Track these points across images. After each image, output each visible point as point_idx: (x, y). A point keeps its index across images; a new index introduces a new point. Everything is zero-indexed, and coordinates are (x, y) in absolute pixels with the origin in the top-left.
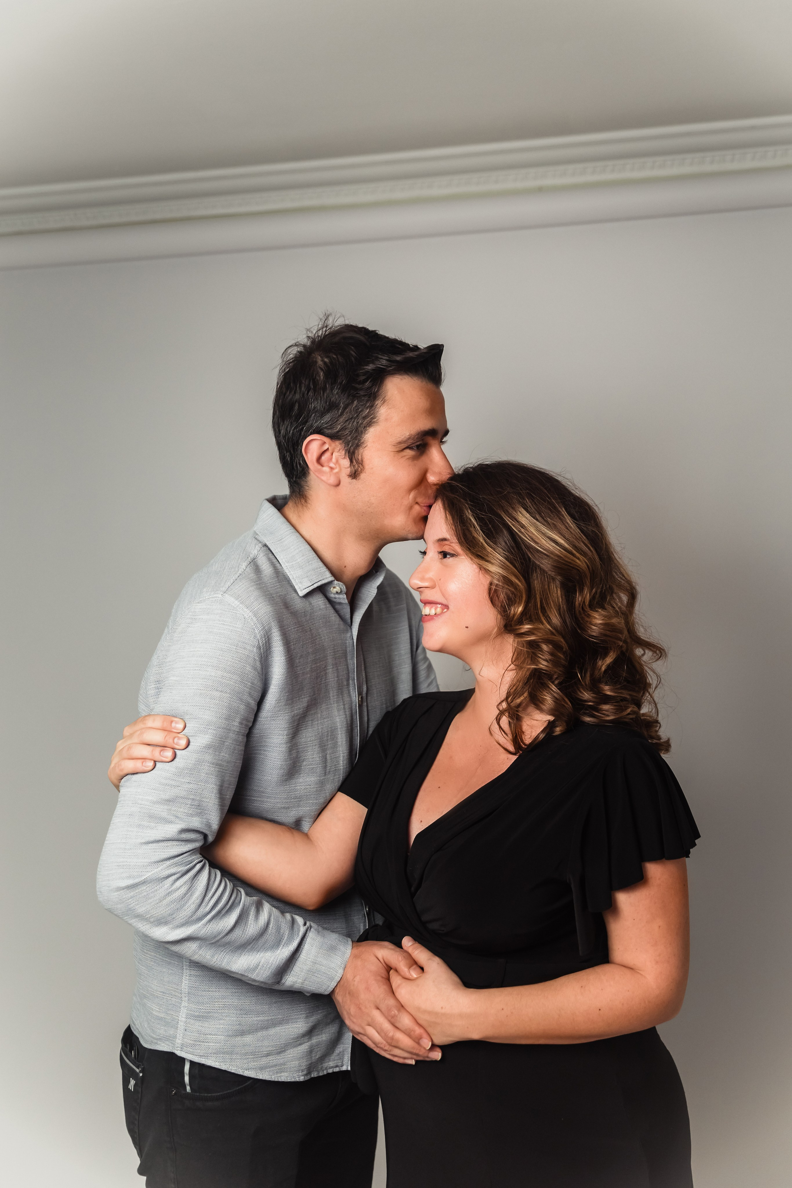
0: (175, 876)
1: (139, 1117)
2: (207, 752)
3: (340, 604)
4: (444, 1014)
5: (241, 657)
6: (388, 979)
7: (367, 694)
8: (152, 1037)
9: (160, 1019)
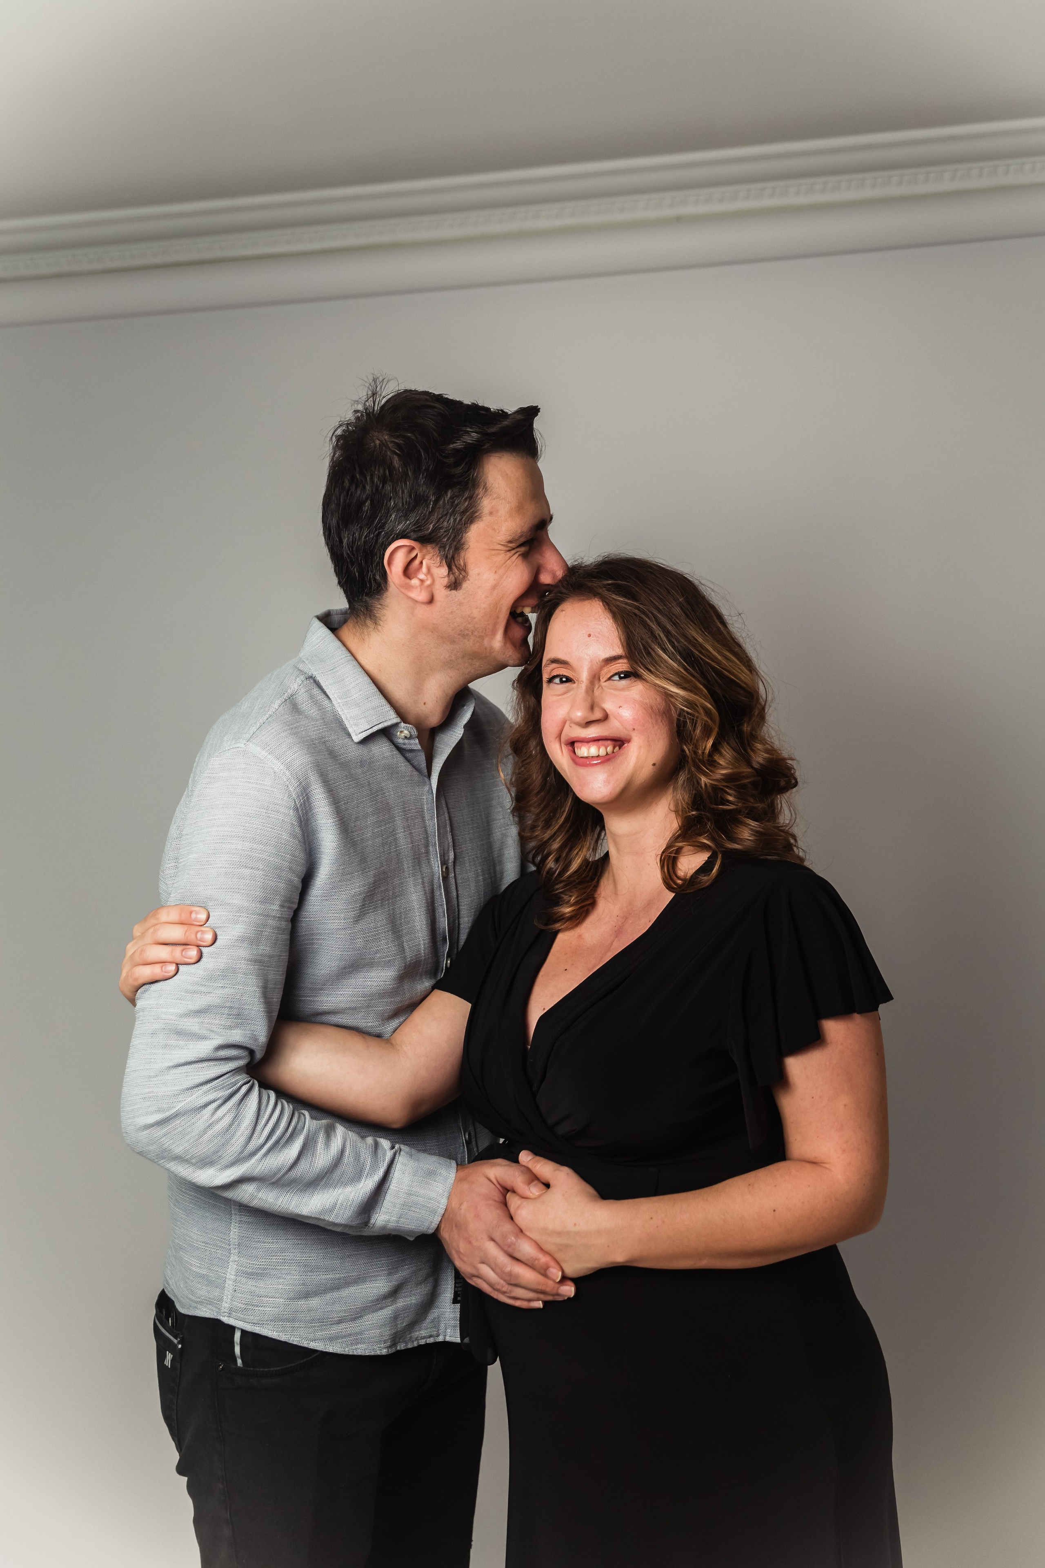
0: (216, 1103)
1: (177, 1400)
2: (241, 947)
3: (412, 751)
4: (578, 1233)
5: (274, 822)
6: (505, 1204)
7: (454, 862)
8: (190, 1299)
9: (202, 1276)
